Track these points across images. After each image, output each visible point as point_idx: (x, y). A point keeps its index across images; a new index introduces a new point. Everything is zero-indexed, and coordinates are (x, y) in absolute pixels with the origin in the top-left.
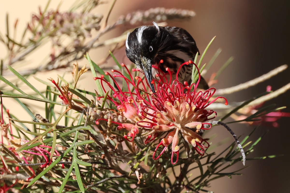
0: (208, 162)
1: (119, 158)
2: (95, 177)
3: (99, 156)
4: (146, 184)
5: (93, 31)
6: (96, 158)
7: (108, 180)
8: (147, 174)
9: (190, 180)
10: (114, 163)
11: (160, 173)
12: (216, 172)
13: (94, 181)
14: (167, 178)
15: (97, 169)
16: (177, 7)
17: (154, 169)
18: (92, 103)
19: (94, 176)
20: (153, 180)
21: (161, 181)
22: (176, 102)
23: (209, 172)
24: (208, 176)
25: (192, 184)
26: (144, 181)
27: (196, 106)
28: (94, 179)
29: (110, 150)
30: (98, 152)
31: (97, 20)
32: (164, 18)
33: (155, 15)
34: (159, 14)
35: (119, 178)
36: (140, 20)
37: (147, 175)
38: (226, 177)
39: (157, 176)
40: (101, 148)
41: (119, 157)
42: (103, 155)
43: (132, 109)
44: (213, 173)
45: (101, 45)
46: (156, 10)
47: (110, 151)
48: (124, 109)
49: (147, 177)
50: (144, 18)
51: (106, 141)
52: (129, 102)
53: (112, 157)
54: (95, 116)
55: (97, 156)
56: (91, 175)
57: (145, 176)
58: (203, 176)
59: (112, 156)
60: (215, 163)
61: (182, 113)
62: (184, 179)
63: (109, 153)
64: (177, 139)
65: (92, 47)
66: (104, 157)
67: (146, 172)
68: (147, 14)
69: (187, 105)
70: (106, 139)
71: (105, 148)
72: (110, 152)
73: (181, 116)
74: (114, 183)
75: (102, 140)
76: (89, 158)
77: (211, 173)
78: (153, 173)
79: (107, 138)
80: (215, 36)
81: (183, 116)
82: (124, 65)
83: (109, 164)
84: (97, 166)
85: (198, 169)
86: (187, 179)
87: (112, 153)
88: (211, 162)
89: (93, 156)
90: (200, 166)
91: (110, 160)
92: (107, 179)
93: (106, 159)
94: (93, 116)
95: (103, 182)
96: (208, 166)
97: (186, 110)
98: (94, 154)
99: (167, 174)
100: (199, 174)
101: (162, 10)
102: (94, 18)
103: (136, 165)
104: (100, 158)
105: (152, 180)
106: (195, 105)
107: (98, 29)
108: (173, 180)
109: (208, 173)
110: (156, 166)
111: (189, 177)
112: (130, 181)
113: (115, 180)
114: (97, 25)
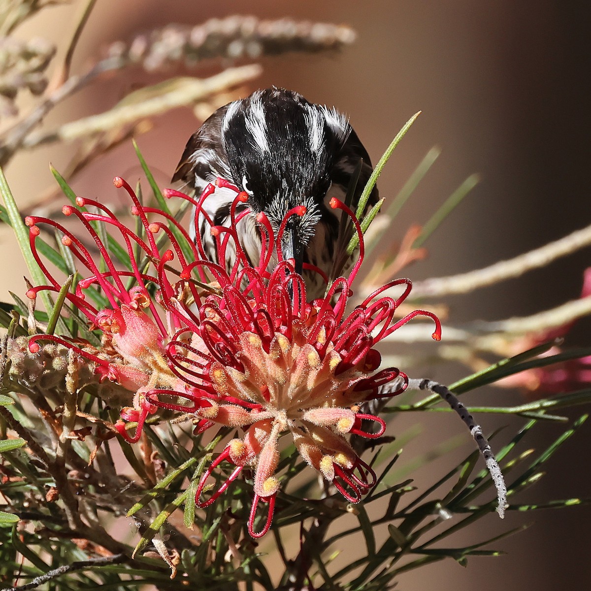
0: (390, 515)
1: (102, 500)
2: (28, 563)
3: (39, 496)
4: (192, 584)
5: (24, 97)
6: (29, 501)
7: (68, 571)
8: (193, 553)
9: (331, 570)
10: (89, 517)
11: (238, 546)
12: (415, 545)
13: (22, 574)
14: (256, 564)
15: (32, 536)
16: (298, 16)
17: (215, 534)
18: (15, 321)
19: (20, 559)
20: (213, 571)
21: (240, 575)
22: (277, 342)
23: (396, 547)
24: (390, 559)
25: (338, 584)
26: (185, 575)
27: (341, 355)
28: (21, 568)
29: (73, 473)
30: (35, 480)
31: (35, 62)
32: (255, 50)
33: (226, 40)
34: (237, 35)
35: (102, 564)
36: (177, 55)
37: (195, 555)
38: (448, 562)
39: (227, 558)
40: (47, 466)
41: (105, 496)
42: (51, 492)
43: (141, 329)
44: (406, 548)
45: (51, 139)
46: (229, 25)
47: (74, 478)
48: (117, 324)
49: (192, 561)
50: (188, 48)
51: (60, 444)
52: (136, 306)
53: (80, 498)
54: (23, 365)
55: (33, 495)
56: (14, 557)
57: (187, 558)
58: (374, 559)
59: (81, 494)
60: (413, 518)
61: (295, 378)
62: (313, 570)
63: (71, 486)
64: (272, 454)
65: (20, 145)
66: (55, 497)
67: (190, 546)
68: (199, 35)
69: (313, 355)
70: (61, 438)
71: (56, 468)
72: (73, 482)
73: (289, 384)
74: (87, 581)
75: (48, 441)
76: (6, 503)
77: (399, 550)
78: (214, 548)
79: (65, 434)
80: (419, 112)
81: (297, 387)
82: (121, 182)
83: (70, 518)
84: (31, 527)
85: (360, 535)
86: (322, 567)
87: (81, 485)
88: (401, 514)
89: (20, 496)
90: (366, 526)
91: (74, 506)
92: (63, 568)
93: (61, 503)
94: (19, 366)
95: (53, 579)
96: (390, 526)
97: (307, 368)
98: (20, 489)
99: (257, 550)
100: (362, 552)
101: (249, 25)
102: (27, 55)
103: (156, 522)
104: (39, 501)
105: (208, 571)
106: (339, 352)
107: (38, 90)
108: (276, 570)
109: (390, 549)
110: (223, 526)
111: (328, 562)
112: (138, 575)
113: (88, 570)
114: (35, 78)
